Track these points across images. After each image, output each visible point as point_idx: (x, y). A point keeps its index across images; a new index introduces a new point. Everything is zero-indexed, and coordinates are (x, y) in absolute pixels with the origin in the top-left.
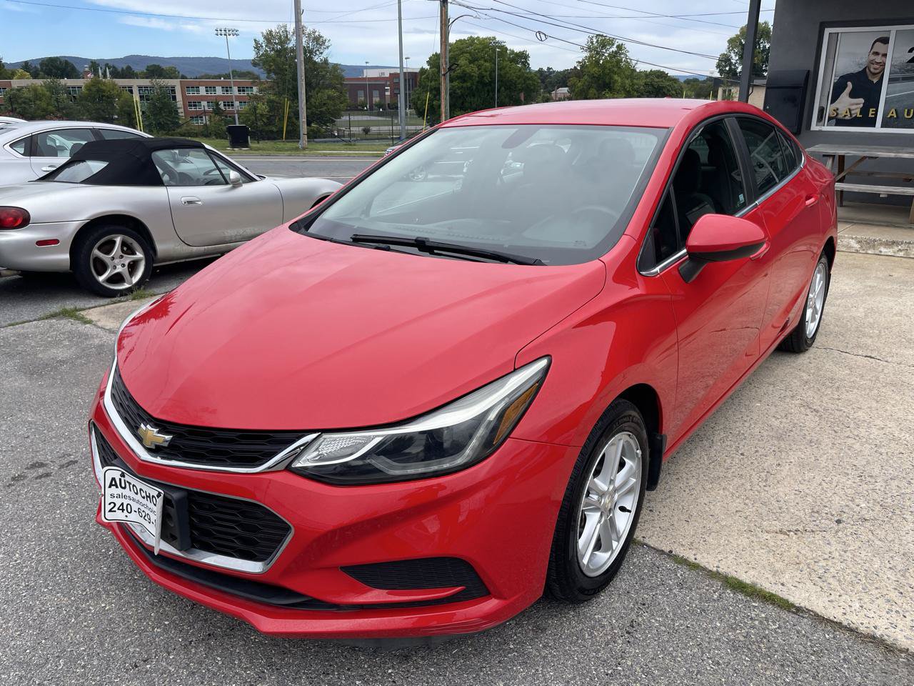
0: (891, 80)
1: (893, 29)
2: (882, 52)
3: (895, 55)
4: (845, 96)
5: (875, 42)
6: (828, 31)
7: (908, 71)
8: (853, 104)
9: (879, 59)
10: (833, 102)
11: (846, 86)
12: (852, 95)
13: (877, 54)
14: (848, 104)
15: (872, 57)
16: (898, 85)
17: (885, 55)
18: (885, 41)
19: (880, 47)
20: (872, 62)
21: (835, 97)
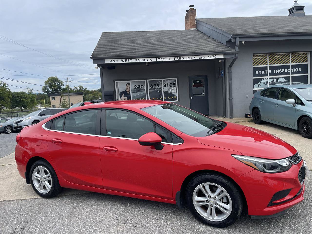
0: (132, 93)
1: (130, 82)
3: (132, 87)
6: (116, 82)
7: (135, 90)
9: (128, 88)
10: (120, 98)
11: (122, 95)
12: (124, 96)
13: (128, 87)
14: (123, 98)
15: (127, 88)
16: (134, 94)
17: (129, 87)
18: (129, 84)
19: (128, 85)
20: (127, 89)
21: (121, 98)
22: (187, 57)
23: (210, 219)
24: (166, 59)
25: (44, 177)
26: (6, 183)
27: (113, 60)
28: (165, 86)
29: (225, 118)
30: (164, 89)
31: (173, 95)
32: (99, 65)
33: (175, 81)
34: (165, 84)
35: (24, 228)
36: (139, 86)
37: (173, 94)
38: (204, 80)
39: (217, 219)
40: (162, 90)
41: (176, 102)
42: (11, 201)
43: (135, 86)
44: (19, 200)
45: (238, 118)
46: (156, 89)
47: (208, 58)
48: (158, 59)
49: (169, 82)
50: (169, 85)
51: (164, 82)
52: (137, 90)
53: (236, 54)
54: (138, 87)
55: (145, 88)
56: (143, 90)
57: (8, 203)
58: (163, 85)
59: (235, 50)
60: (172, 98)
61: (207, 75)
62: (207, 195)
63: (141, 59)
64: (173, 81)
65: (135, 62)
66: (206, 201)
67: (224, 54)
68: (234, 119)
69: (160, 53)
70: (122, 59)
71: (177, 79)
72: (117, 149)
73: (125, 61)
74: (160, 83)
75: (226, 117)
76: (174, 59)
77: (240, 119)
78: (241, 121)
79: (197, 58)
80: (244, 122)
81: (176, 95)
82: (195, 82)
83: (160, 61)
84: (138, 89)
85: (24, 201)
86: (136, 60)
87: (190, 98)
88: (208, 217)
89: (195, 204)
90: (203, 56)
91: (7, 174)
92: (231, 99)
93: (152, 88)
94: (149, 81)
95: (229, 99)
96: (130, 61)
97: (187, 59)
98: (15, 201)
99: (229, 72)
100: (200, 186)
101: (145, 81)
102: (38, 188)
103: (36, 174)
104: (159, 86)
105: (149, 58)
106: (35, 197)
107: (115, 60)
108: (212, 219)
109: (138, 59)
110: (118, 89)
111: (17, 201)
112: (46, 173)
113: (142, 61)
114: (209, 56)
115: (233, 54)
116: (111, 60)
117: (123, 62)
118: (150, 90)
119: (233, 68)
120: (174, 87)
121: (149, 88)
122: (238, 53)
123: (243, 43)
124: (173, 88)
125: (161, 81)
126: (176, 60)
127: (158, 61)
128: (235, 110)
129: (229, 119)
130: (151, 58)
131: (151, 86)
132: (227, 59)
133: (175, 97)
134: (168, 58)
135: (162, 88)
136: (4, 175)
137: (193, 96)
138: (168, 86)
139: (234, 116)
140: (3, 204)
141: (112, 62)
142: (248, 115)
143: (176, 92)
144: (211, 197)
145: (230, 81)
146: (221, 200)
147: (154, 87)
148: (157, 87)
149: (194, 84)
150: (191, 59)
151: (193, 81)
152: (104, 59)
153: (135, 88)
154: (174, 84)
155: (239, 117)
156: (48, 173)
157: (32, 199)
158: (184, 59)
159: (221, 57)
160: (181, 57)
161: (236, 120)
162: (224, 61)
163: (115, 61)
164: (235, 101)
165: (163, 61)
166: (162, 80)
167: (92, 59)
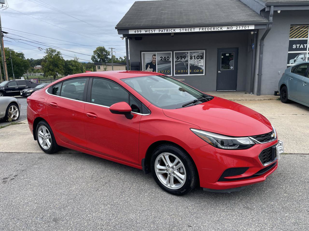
0: (158, 64)
1: (156, 53)
2: (155, 58)
3: (158, 59)
4: (148, 68)
5: (153, 55)
6: (142, 53)
7: (161, 62)
8: (150, 70)
9: (154, 59)
10: (146, 70)
11: (148, 66)
12: (150, 68)
13: (154, 58)
14: (149, 70)
17: (155, 59)
18: (155, 55)
19: (154, 57)
22: (213, 27)
23: (168, 186)
24: (191, 30)
25: (46, 135)
26: (24, 138)
27: (136, 30)
28: (191, 58)
29: (251, 95)
30: (191, 62)
31: (200, 69)
32: (124, 36)
33: (203, 54)
34: (192, 56)
35: (17, 175)
36: (165, 57)
37: (199, 67)
38: (234, 53)
39: (174, 187)
40: (188, 62)
41: (202, 75)
42: (20, 153)
43: (161, 58)
44: (27, 153)
45: (266, 95)
46: (182, 61)
47: (236, 29)
48: (182, 30)
49: (196, 55)
50: (196, 57)
51: (191, 54)
52: (163, 62)
53: (269, 25)
54: (164, 59)
55: (171, 60)
56: (169, 62)
57: (17, 154)
58: (189, 57)
59: (269, 21)
60: (198, 71)
61: (238, 48)
62: (167, 165)
63: (165, 30)
64: (200, 54)
65: (159, 33)
66: (166, 169)
67: (256, 25)
68: (261, 96)
69: (185, 23)
70: (146, 30)
71: (204, 51)
72: (97, 115)
73: (148, 31)
74: (187, 55)
75: (253, 94)
76: (199, 29)
77: (267, 97)
78: (267, 98)
79: (225, 29)
80: (271, 99)
81: (203, 69)
82: (224, 55)
83: (184, 31)
84: (164, 60)
85: (31, 154)
86: (160, 30)
87: (217, 72)
88: (167, 185)
89: (157, 171)
90: (231, 27)
91: (28, 131)
92: (260, 75)
93: (178, 60)
94: (175, 53)
95: (257, 75)
96: (153, 31)
97: (213, 30)
98: (23, 154)
99: (260, 45)
100: (161, 156)
101: (171, 52)
102: (42, 144)
103: (40, 132)
104: (185, 58)
105: (173, 29)
106: (40, 152)
107: (139, 30)
108: (169, 186)
109: (161, 30)
110: (144, 60)
111: (25, 154)
112: (47, 132)
113: (166, 32)
114: (238, 26)
115: (266, 25)
116: (135, 30)
117: (146, 33)
118: (176, 62)
119: (265, 40)
120: (201, 60)
121: (175, 60)
122: (271, 24)
123: (279, 12)
124: (199, 61)
125: (188, 53)
126: (201, 30)
127: (182, 31)
128: (263, 87)
129: (255, 96)
130: (174, 29)
131: (177, 58)
132: (259, 30)
133: (201, 71)
134: (193, 28)
135: (188, 60)
136: (26, 131)
137: (221, 70)
138: (195, 59)
139: (261, 93)
140: (13, 155)
141: (136, 32)
142: (277, 93)
143: (203, 65)
144: (169, 167)
145: (260, 55)
146: (179, 170)
147: (181, 59)
148: (183, 59)
149: (222, 57)
150: (217, 30)
151: (222, 54)
152: (128, 29)
153: (161, 60)
154: (201, 57)
155: (268, 95)
156: (48, 133)
157: (37, 153)
158: (210, 30)
159: (252, 27)
160: (207, 28)
161: (263, 97)
162: (256, 32)
163: (138, 32)
164: (263, 78)
165: (187, 31)
166: (189, 51)
167: (117, 30)
